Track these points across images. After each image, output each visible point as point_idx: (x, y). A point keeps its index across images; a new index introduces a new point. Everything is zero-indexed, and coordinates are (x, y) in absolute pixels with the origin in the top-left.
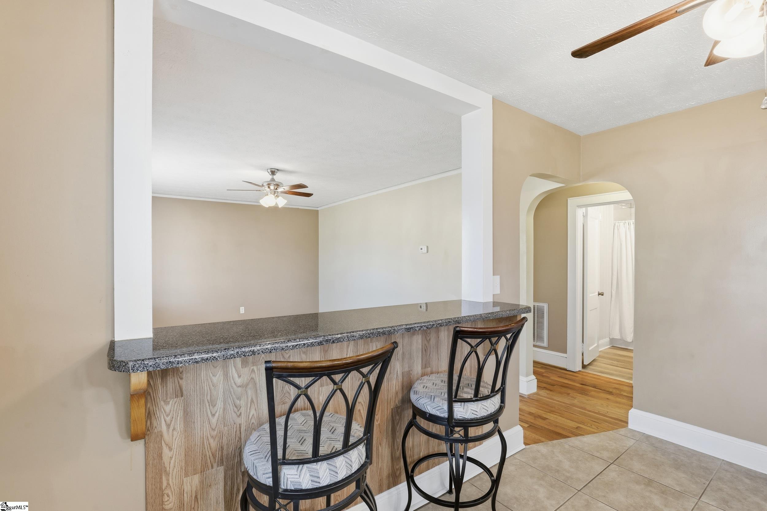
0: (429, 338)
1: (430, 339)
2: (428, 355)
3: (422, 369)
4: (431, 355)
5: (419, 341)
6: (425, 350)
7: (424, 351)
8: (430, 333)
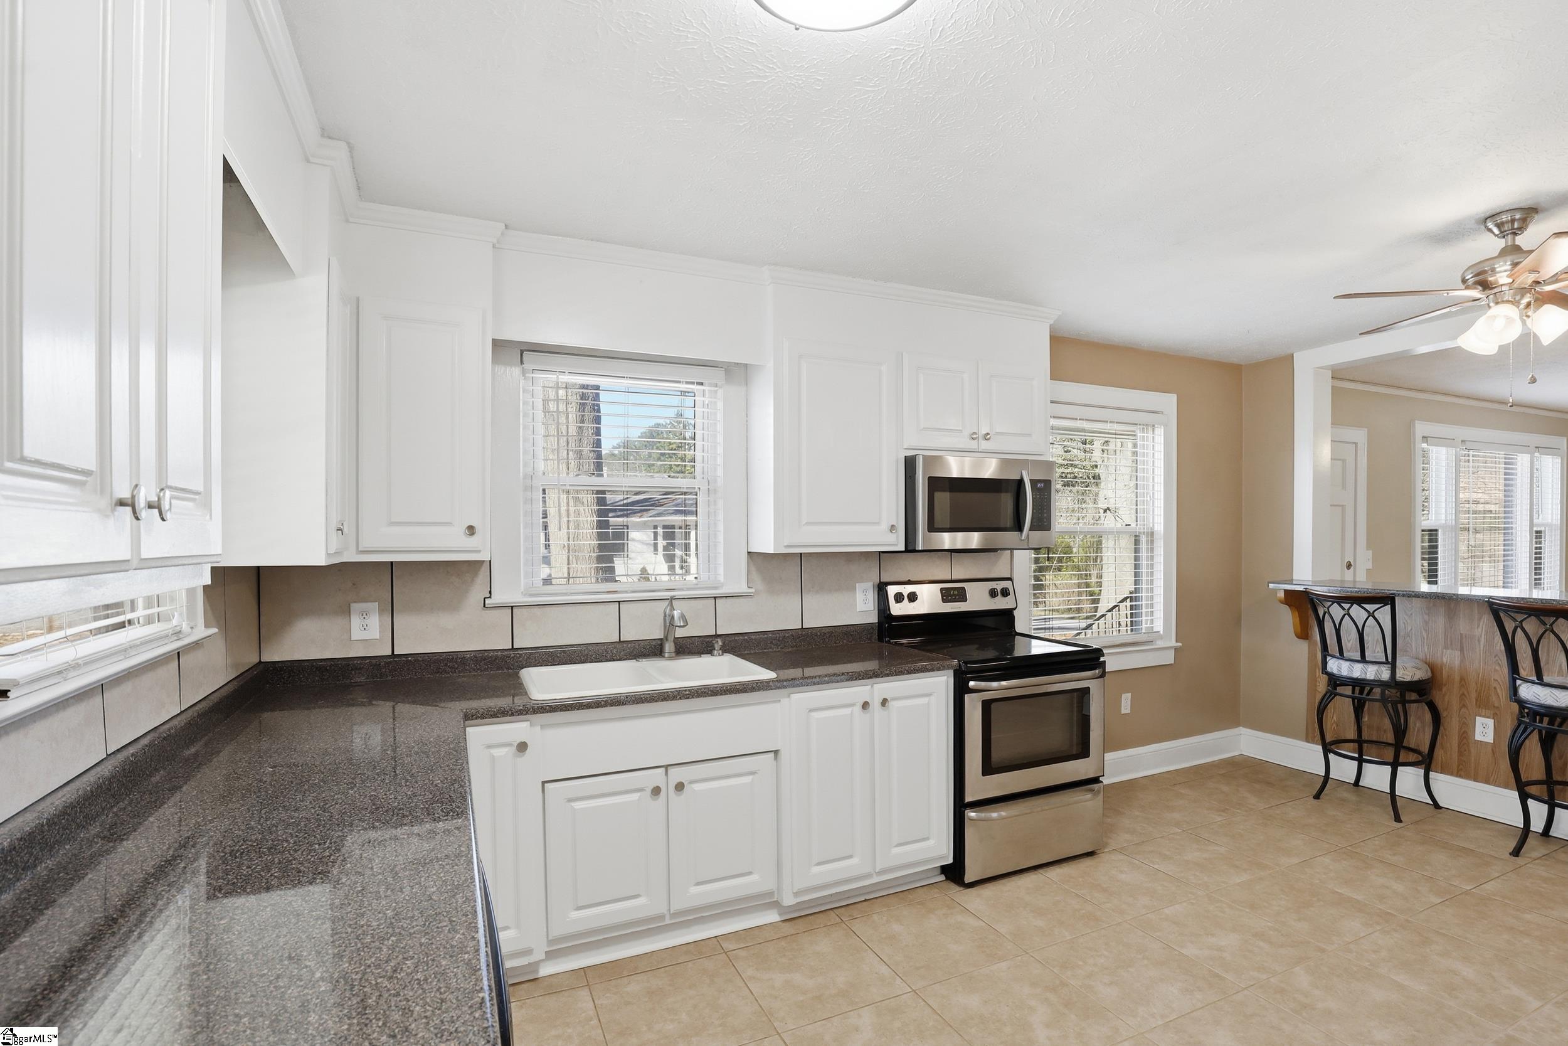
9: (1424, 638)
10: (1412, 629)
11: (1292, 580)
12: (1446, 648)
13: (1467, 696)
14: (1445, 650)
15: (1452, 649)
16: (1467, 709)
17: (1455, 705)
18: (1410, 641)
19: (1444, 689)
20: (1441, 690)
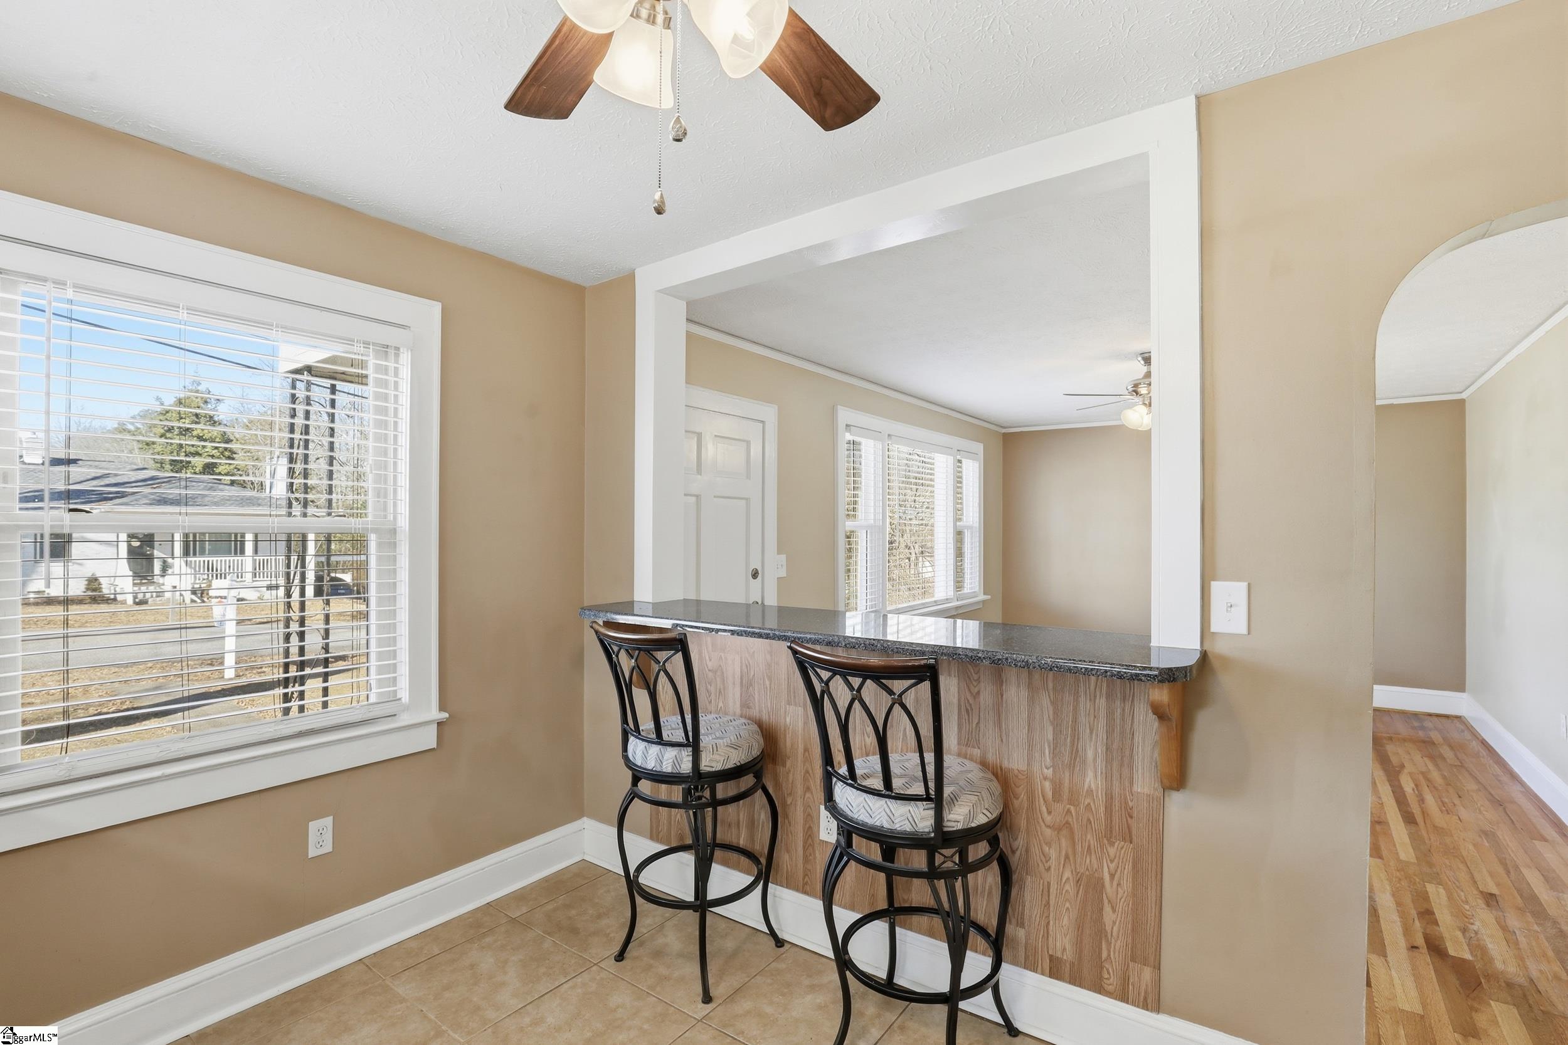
0: (976, 690)
1: (978, 693)
2: (974, 724)
3: (959, 744)
4: (982, 725)
5: (952, 689)
6: (967, 711)
7: (964, 712)
8: (978, 680)
9: (767, 688)
10: (754, 675)
11: (632, 603)
12: (789, 703)
13: (812, 775)
14: (788, 706)
15: (796, 705)
16: (812, 793)
17: (799, 789)
18: (753, 693)
19: (788, 764)
20: (784, 765)
